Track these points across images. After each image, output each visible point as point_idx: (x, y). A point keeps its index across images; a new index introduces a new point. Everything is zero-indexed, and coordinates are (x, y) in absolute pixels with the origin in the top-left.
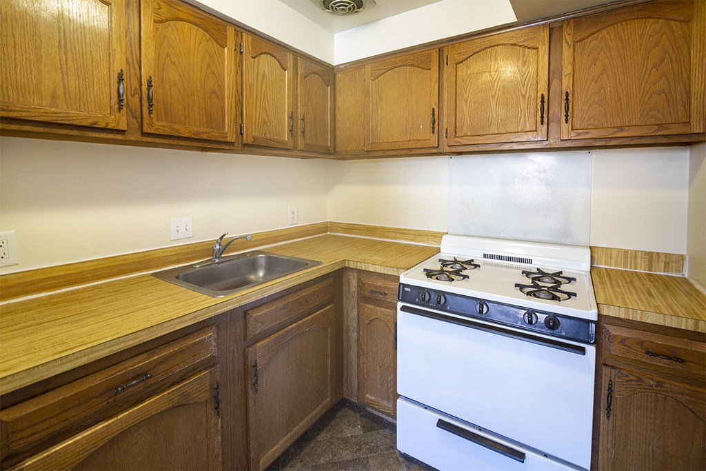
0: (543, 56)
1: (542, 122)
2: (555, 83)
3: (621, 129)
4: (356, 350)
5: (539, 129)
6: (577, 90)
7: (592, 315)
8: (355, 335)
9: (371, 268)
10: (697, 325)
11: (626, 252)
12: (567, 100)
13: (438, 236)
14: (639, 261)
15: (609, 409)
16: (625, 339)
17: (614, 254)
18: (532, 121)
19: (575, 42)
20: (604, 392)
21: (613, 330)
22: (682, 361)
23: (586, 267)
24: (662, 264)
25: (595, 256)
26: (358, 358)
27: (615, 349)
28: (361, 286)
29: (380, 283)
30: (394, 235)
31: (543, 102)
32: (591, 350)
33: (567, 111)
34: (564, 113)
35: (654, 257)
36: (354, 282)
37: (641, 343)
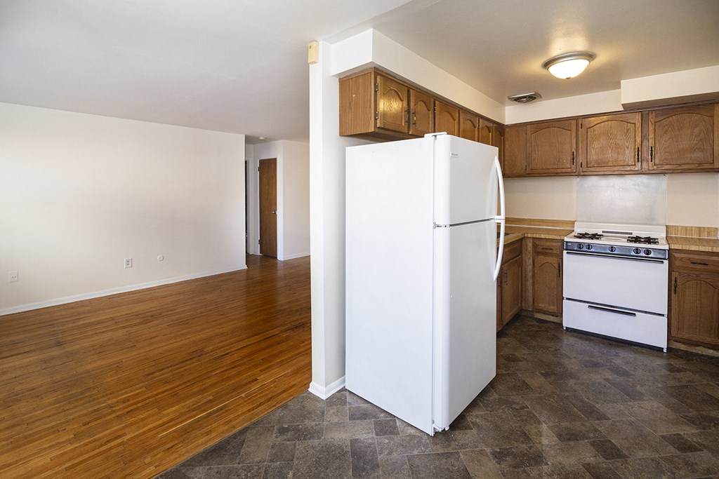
0: (638, 128)
1: (638, 161)
2: (645, 142)
3: (680, 165)
4: (531, 282)
5: (637, 164)
6: (657, 145)
7: (667, 247)
8: (531, 274)
9: (543, 236)
10: (712, 249)
11: (686, 227)
12: (652, 150)
13: (573, 223)
14: (693, 232)
15: (675, 290)
16: (682, 258)
17: (680, 229)
18: (633, 159)
19: (655, 122)
20: (673, 282)
21: (677, 255)
22: (707, 265)
23: (664, 235)
24: (706, 233)
25: (669, 230)
26: (533, 285)
27: (677, 263)
28: (535, 246)
29: (548, 244)
30: (538, 223)
31: (638, 151)
32: (666, 262)
33: (651, 156)
34: (650, 157)
35: (702, 229)
36: (530, 245)
37: (689, 259)
